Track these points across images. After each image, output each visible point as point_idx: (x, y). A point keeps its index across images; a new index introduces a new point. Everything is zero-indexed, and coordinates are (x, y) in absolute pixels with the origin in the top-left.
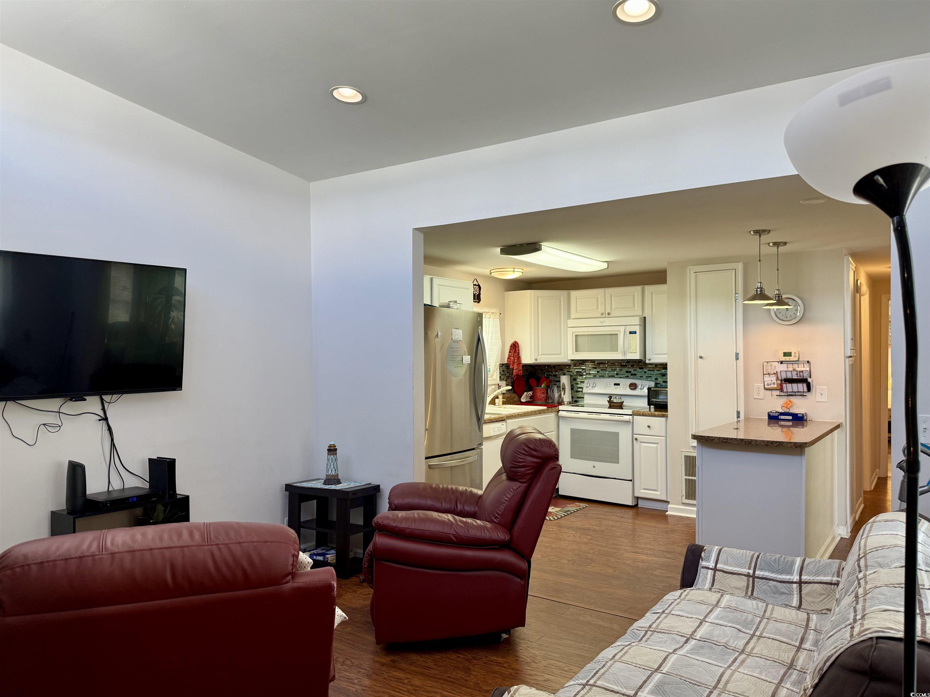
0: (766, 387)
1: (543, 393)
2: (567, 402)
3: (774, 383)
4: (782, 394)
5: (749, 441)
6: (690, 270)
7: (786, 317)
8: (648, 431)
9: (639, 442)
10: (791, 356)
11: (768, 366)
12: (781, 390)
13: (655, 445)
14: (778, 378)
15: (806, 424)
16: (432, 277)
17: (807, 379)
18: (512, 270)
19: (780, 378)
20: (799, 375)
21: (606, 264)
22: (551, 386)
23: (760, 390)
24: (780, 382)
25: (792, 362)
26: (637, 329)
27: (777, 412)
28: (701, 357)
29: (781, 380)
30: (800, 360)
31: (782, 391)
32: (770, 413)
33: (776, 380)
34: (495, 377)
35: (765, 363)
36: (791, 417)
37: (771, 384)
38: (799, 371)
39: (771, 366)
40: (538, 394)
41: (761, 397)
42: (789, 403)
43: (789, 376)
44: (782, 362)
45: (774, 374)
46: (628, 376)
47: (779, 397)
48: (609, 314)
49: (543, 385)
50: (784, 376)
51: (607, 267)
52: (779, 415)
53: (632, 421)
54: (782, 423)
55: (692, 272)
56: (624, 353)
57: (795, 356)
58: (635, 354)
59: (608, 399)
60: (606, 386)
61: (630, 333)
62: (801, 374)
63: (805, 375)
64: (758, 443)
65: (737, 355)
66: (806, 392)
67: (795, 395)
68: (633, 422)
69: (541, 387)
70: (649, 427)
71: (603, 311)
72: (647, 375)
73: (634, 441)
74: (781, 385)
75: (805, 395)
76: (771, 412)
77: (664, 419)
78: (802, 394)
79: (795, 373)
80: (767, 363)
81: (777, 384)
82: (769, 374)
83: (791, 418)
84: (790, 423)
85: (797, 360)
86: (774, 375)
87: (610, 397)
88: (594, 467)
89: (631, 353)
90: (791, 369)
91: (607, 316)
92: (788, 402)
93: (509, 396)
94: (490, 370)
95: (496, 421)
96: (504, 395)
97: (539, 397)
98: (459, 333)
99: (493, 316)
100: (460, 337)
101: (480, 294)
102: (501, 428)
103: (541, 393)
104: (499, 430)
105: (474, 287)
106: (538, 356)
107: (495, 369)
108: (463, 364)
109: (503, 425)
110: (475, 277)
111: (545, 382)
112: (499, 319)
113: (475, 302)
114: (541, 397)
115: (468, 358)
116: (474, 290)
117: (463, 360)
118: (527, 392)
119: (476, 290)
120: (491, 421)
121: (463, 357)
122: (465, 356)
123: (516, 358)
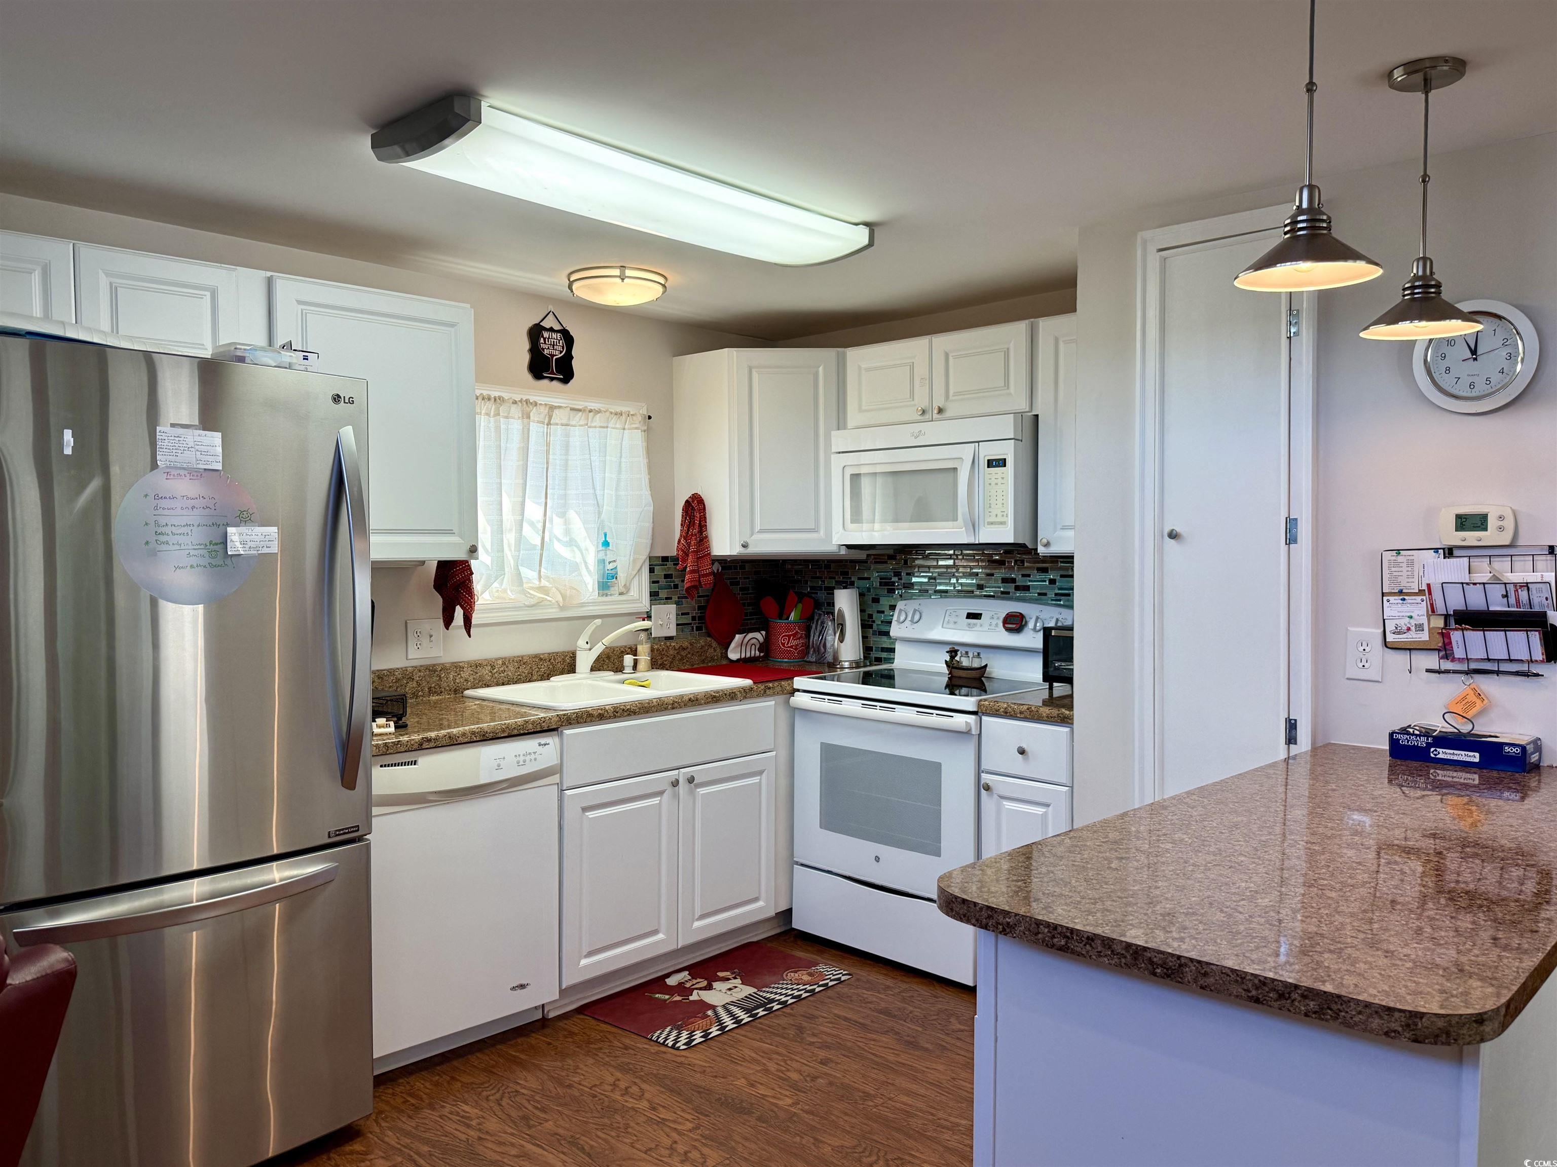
0: (1390, 638)
1: (794, 635)
2: (851, 662)
3: (1420, 627)
4: (1447, 665)
5: (1171, 963)
6: (1145, 243)
7: (1472, 385)
8: (1017, 765)
9: (995, 796)
10: (1486, 529)
11: (1397, 564)
12: (1446, 651)
13: (1040, 810)
14: (1433, 611)
15: (1533, 784)
16: (269, 274)
17: (1544, 615)
18: (617, 272)
19: (1440, 607)
20: (1512, 600)
21: (864, 232)
22: (816, 618)
23: (1368, 649)
24: (1439, 623)
25: (1490, 551)
26: (1007, 451)
27: (1427, 733)
28: (1173, 535)
29: (1447, 617)
30: (1521, 542)
31: (1446, 657)
32: (1399, 736)
33: (1429, 617)
34: (634, 593)
35: (1388, 556)
36: (1477, 755)
37: (1409, 629)
38: (1515, 584)
39: (1411, 563)
40: (781, 640)
41: (1373, 673)
42: (1474, 699)
43: (1476, 601)
44: (1449, 552)
45: (1421, 592)
46: (1008, 593)
47: (1437, 675)
48: (940, 411)
49: (792, 614)
50: (1456, 602)
51: (866, 241)
52: (1429, 746)
53: (975, 731)
54: (1442, 775)
55: (1152, 249)
56: (974, 526)
57: (1501, 529)
58: (1001, 528)
59: (948, 659)
60: (946, 619)
61: (990, 464)
62: (1523, 595)
63: (1536, 600)
64: (1211, 980)
65: (1291, 524)
66: (1542, 661)
67: (1498, 673)
68: (980, 735)
69: (788, 619)
70: (1022, 752)
71: (925, 404)
72: (1057, 591)
73: (983, 792)
74: (1445, 636)
75: (1537, 675)
76: (1404, 731)
77: (1065, 730)
78: (1524, 668)
79: (1499, 590)
80: (1394, 553)
81: (1430, 630)
82: (1401, 592)
83: (1477, 760)
84: (1474, 778)
85: (1507, 543)
86: (1419, 598)
87: (953, 653)
88: (877, 859)
89: (992, 523)
90: (1484, 577)
91: (935, 416)
92: (1472, 697)
93: (686, 644)
94: (617, 573)
95: (513, 733)
96: (668, 644)
97: (784, 646)
98: (200, 443)
99: (618, 422)
100: (210, 459)
101: (568, 357)
102: (533, 757)
103: (789, 636)
104: (524, 761)
105: (546, 334)
106: (752, 534)
107: (635, 572)
108: (232, 556)
109: (545, 745)
110: (551, 308)
111: (800, 606)
112: (645, 431)
113: (552, 379)
114: (789, 647)
115: (264, 534)
116: (545, 343)
117: (229, 541)
118: (748, 631)
119: (554, 345)
120: (485, 738)
121: (231, 530)
122: (243, 529)
123: (696, 539)
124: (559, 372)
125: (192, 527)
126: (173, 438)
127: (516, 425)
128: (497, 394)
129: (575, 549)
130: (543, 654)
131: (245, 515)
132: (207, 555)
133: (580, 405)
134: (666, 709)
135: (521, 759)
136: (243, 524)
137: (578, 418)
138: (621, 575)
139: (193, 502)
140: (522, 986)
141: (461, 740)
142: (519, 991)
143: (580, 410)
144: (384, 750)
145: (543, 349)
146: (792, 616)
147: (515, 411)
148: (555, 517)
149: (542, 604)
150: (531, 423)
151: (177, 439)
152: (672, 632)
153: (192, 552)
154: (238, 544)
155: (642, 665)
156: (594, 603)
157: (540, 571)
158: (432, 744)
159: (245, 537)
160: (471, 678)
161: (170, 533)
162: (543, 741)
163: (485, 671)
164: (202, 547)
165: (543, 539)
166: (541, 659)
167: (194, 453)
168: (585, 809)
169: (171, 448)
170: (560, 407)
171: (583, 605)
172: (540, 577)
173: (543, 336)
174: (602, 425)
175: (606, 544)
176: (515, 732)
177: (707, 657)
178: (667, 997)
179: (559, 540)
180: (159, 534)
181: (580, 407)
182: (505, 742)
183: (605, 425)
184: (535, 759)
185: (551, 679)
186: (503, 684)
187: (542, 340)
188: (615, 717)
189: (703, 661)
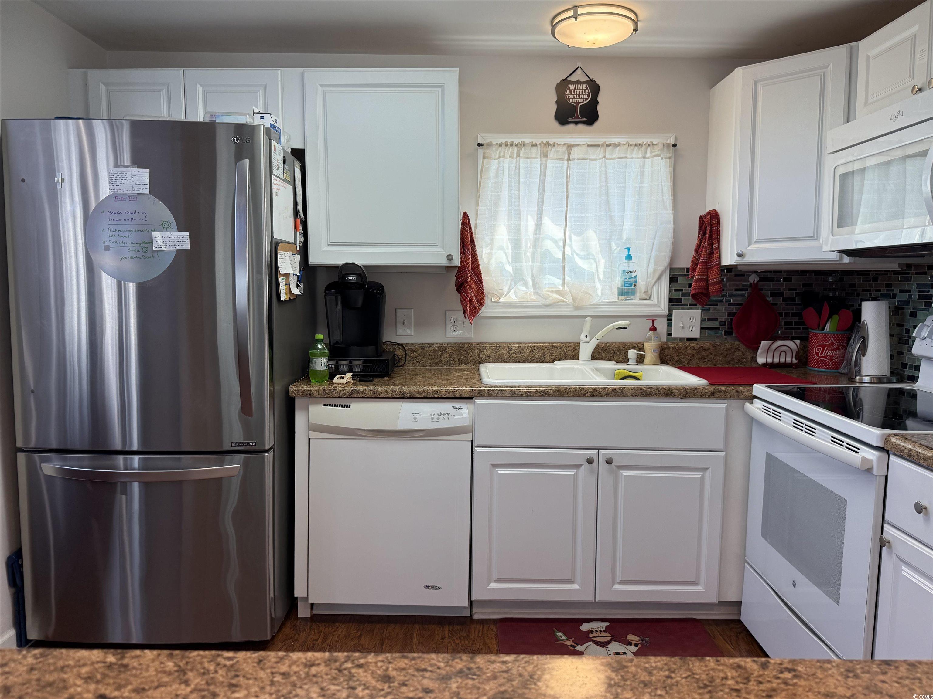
1: (829, 346)
2: (872, 377)
34: (653, 299)
40: (815, 350)
49: (828, 325)
69: (823, 329)
93: (707, 345)
94: (636, 282)
95: (428, 396)
96: (687, 344)
97: (818, 356)
98: (135, 177)
99: (640, 152)
100: (141, 186)
101: (594, 103)
102: (446, 416)
103: (824, 347)
104: (438, 419)
105: (572, 87)
106: (750, 244)
107: (654, 281)
108: (157, 251)
109: (459, 409)
110: (579, 64)
111: (836, 318)
112: (670, 158)
113: (576, 123)
114: (822, 357)
115: (179, 237)
116: (571, 94)
117: (154, 241)
118: (776, 339)
119: (579, 94)
120: (404, 396)
121: (155, 234)
122: (165, 233)
123: (706, 251)
124: (582, 116)
125: (131, 232)
126: (118, 174)
127: (537, 163)
128: (520, 141)
129: (592, 261)
130: (557, 343)
131: (166, 224)
132: (141, 250)
133: (600, 141)
134: (584, 395)
135: (435, 417)
136: (165, 229)
137: (598, 153)
138: (642, 284)
139: (130, 216)
140: (434, 588)
141: (383, 395)
142: (431, 591)
143: (598, 146)
144: (323, 394)
145: (569, 99)
146: (828, 327)
147: (535, 151)
148: (574, 237)
149: (559, 304)
150: (549, 161)
151: (121, 175)
152: (696, 333)
153: (132, 248)
154: (161, 243)
155: (647, 360)
156: (610, 305)
157: (564, 279)
158: (360, 395)
159: (166, 239)
160: (492, 355)
161: (118, 236)
162: (457, 406)
163: (504, 351)
164: (138, 245)
165: (564, 253)
166: (553, 347)
167: (131, 183)
168: (495, 466)
169: (117, 181)
170: (578, 145)
171: (596, 306)
172: (564, 283)
173: (569, 88)
174: (620, 156)
175: (629, 257)
176: (430, 395)
177: (733, 359)
178: (564, 638)
179: (577, 254)
180: (111, 236)
181: (600, 143)
182: (422, 402)
183: (624, 156)
184: (448, 419)
185: (555, 362)
186: (519, 362)
187: (568, 92)
188: (527, 395)
189: (729, 362)
